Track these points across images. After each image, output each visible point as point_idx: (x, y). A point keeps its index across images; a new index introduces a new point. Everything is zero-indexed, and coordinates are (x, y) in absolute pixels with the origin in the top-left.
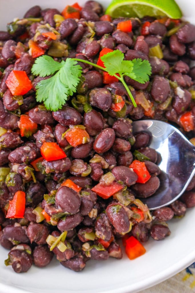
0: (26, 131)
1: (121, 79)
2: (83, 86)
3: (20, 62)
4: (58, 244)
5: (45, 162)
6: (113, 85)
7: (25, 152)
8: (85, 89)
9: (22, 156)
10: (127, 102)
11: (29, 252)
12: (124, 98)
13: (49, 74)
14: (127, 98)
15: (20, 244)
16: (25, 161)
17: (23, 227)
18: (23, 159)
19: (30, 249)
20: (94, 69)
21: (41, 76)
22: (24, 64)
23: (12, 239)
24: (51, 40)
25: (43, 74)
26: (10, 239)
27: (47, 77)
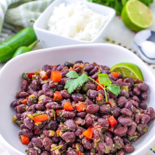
0: (56, 97)
1: (104, 89)
2: (86, 87)
3: (63, 71)
4: (56, 149)
5: (63, 110)
6: (100, 90)
7: (54, 104)
8: (86, 89)
9: (53, 105)
10: (104, 99)
11: (39, 152)
12: (103, 97)
13: (73, 77)
14: (105, 97)
15: (37, 147)
16: (53, 108)
17: (41, 140)
18: (52, 106)
19: (40, 151)
20: (94, 83)
21: (69, 77)
22: (64, 72)
23: (34, 143)
24: (80, 68)
25: (70, 77)
26: (33, 144)
27: (72, 79)
